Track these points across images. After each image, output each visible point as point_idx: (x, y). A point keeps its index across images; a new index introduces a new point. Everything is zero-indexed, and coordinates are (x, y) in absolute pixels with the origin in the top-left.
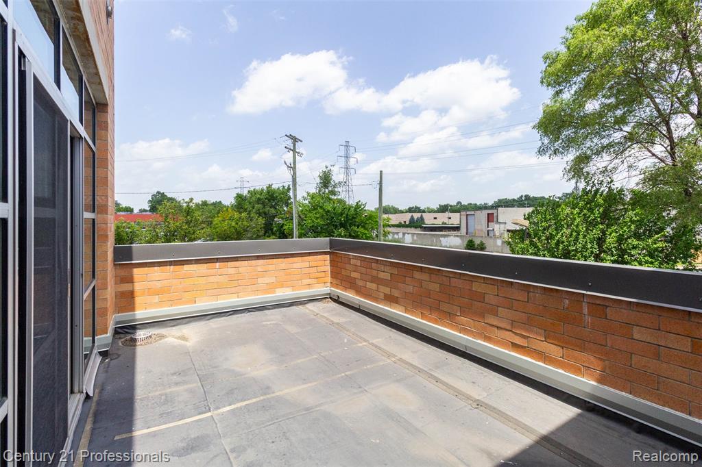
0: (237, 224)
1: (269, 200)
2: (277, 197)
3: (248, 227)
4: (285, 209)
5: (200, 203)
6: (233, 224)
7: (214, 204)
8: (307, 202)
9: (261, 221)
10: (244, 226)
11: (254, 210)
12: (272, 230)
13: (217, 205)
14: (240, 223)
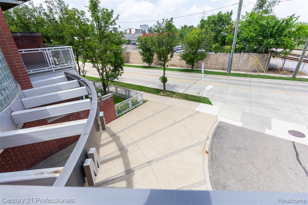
0: (199, 36)
1: (219, 21)
2: (223, 19)
3: (204, 38)
4: (227, 27)
5: (184, 26)
6: (197, 37)
7: (190, 27)
8: (244, 20)
9: (213, 34)
10: (203, 37)
11: (210, 28)
12: (217, 40)
13: (191, 27)
14: (200, 36)
